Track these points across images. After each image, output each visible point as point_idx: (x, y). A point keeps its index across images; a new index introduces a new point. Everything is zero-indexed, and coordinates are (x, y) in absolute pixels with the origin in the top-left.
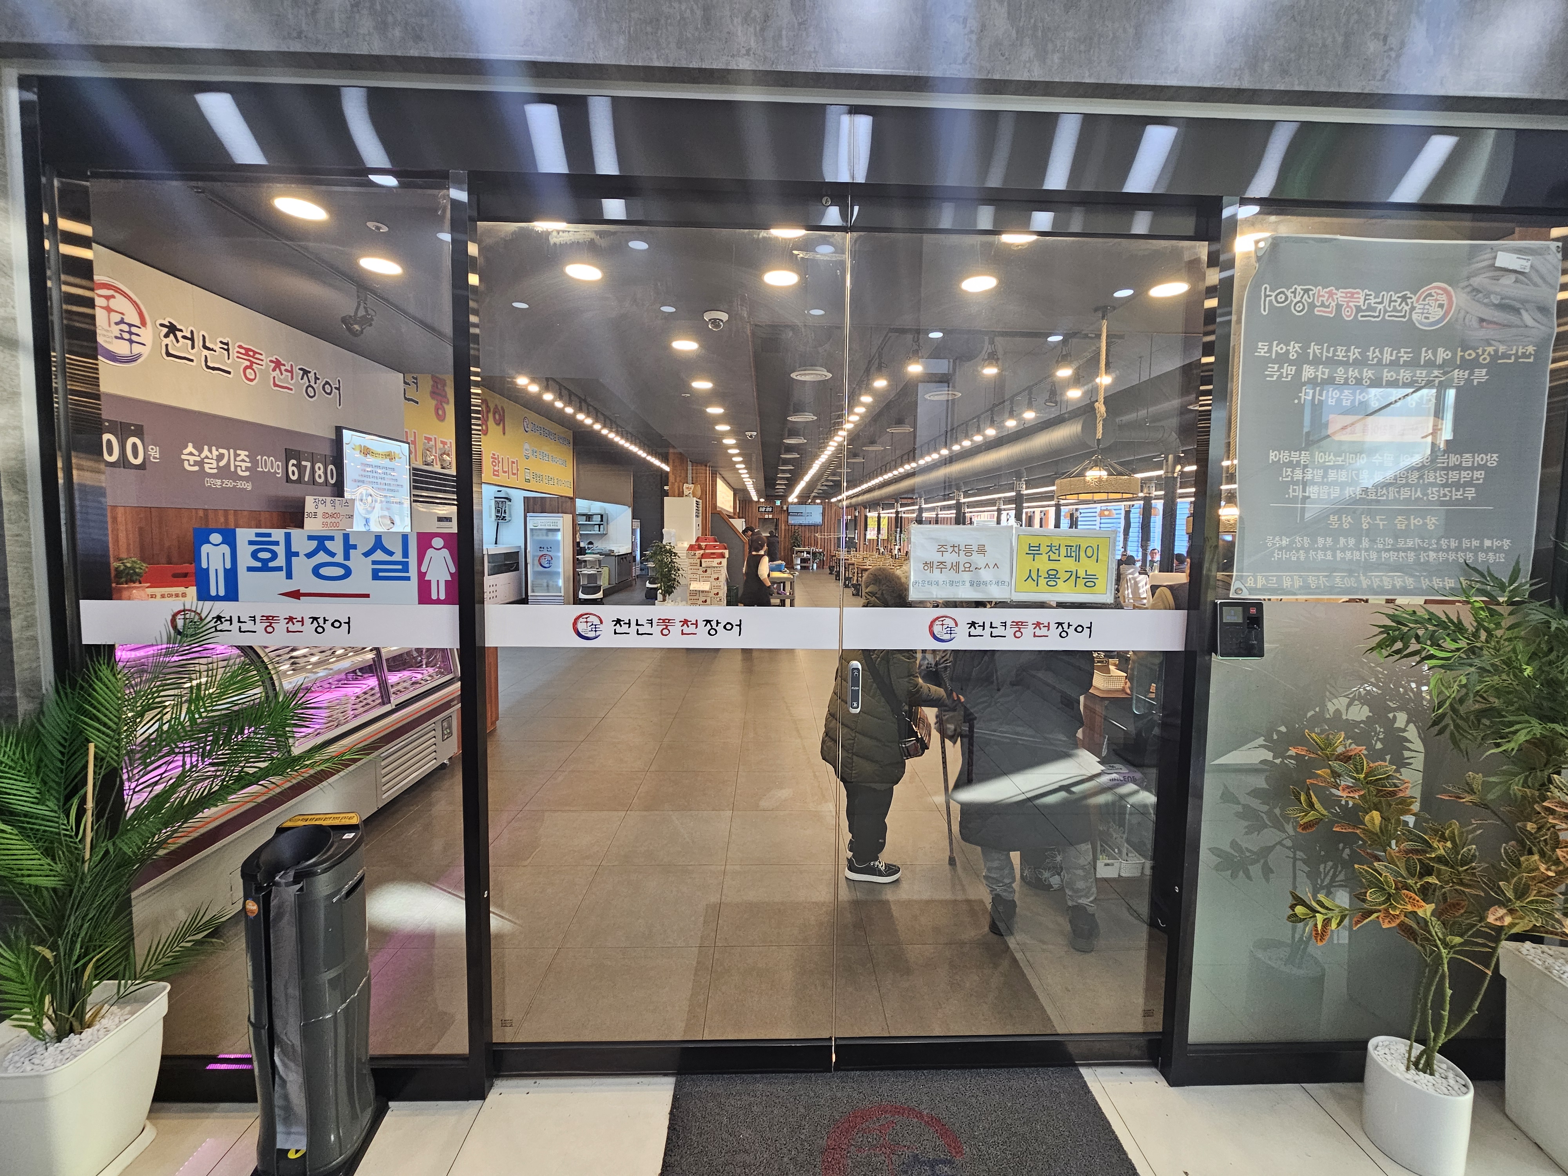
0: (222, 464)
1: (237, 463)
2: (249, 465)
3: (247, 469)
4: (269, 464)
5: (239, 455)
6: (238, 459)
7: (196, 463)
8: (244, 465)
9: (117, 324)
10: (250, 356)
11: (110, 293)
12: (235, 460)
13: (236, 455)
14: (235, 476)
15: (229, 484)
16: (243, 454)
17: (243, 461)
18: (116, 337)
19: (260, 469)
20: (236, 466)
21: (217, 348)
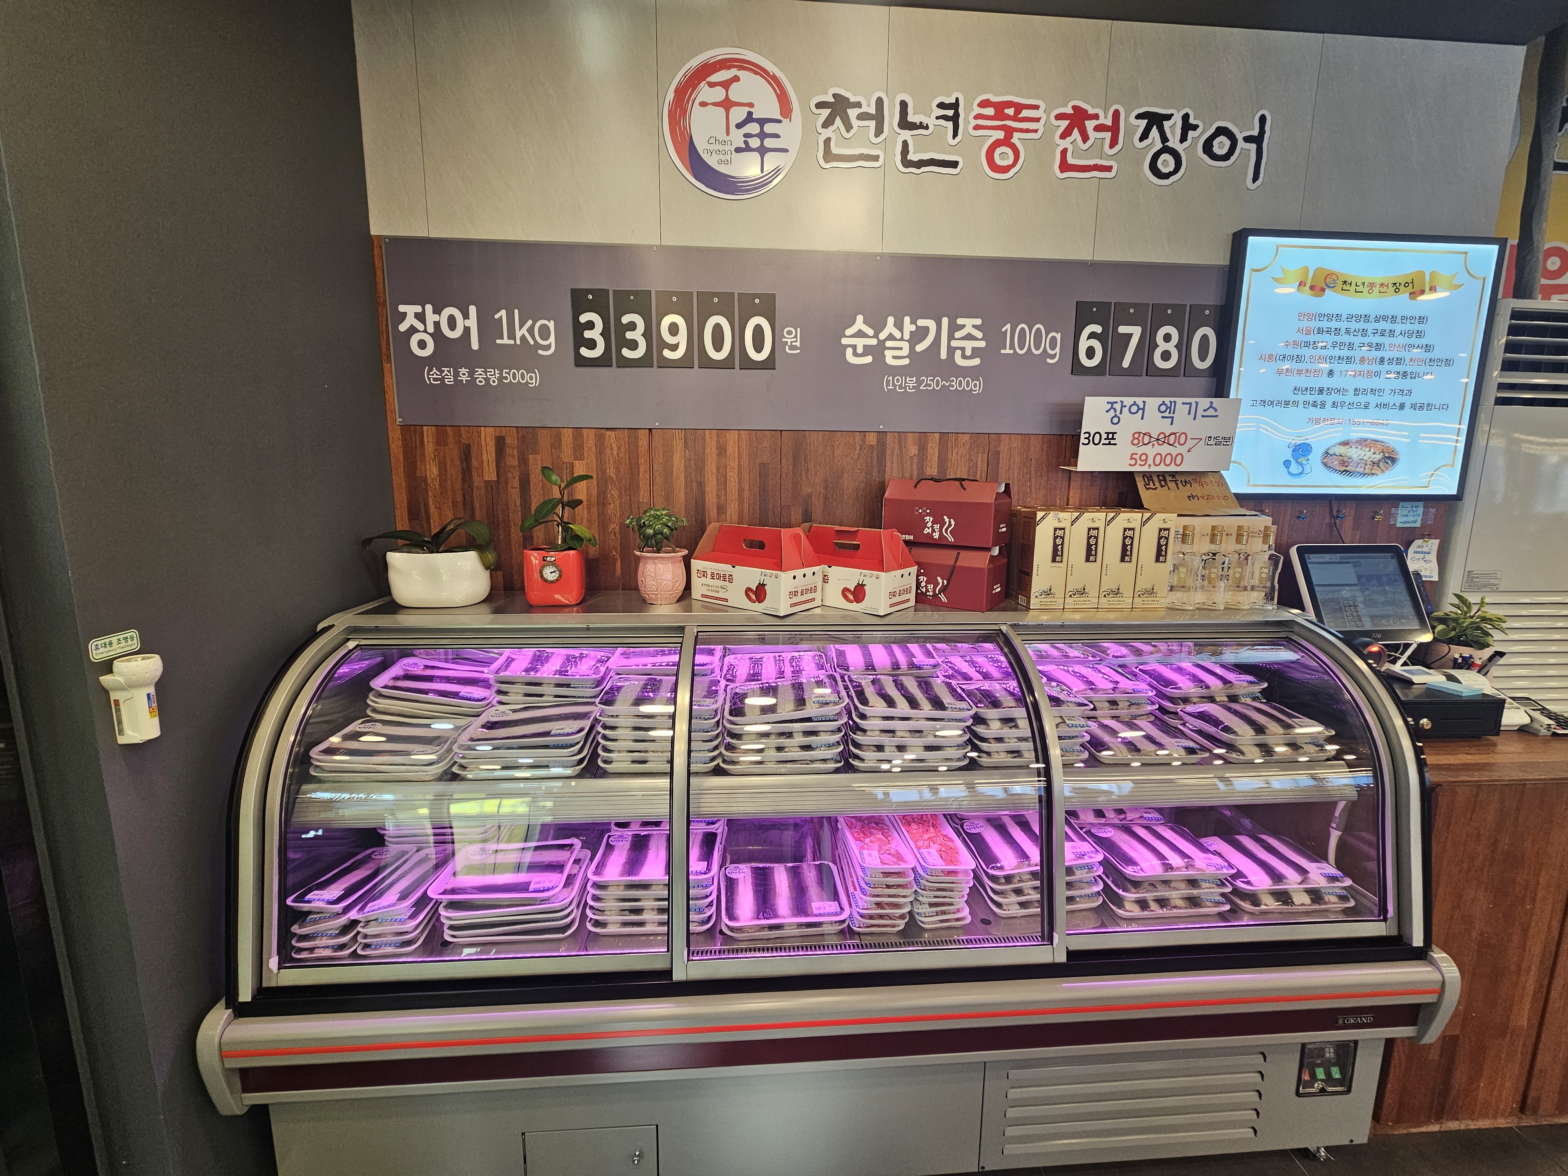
0: (920, 348)
1: (954, 344)
2: (982, 344)
3: (976, 352)
4: (1030, 339)
5: (963, 327)
6: (958, 335)
7: (867, 350)
8: (969, 345)
9: (739, 126)
10: (1008, 117)
11: (733, 72)
12: (951, 337)
13: (954, 328)
14: (950, 369)
15: (932, 383)
16: (969, 324)
17: (969, 337)
18: (738, 150)
19: (1008, 351)
20: (951, 350)
21: (931, 121)
